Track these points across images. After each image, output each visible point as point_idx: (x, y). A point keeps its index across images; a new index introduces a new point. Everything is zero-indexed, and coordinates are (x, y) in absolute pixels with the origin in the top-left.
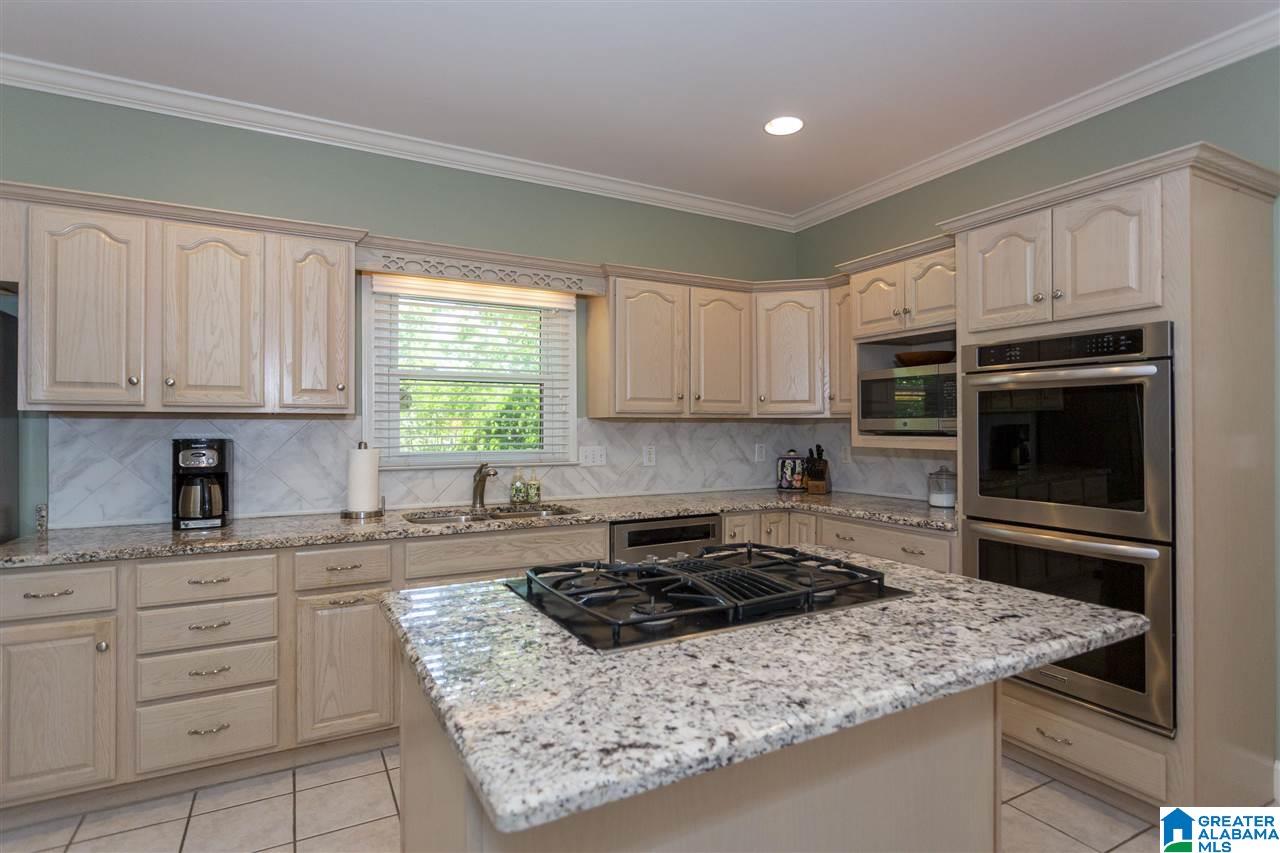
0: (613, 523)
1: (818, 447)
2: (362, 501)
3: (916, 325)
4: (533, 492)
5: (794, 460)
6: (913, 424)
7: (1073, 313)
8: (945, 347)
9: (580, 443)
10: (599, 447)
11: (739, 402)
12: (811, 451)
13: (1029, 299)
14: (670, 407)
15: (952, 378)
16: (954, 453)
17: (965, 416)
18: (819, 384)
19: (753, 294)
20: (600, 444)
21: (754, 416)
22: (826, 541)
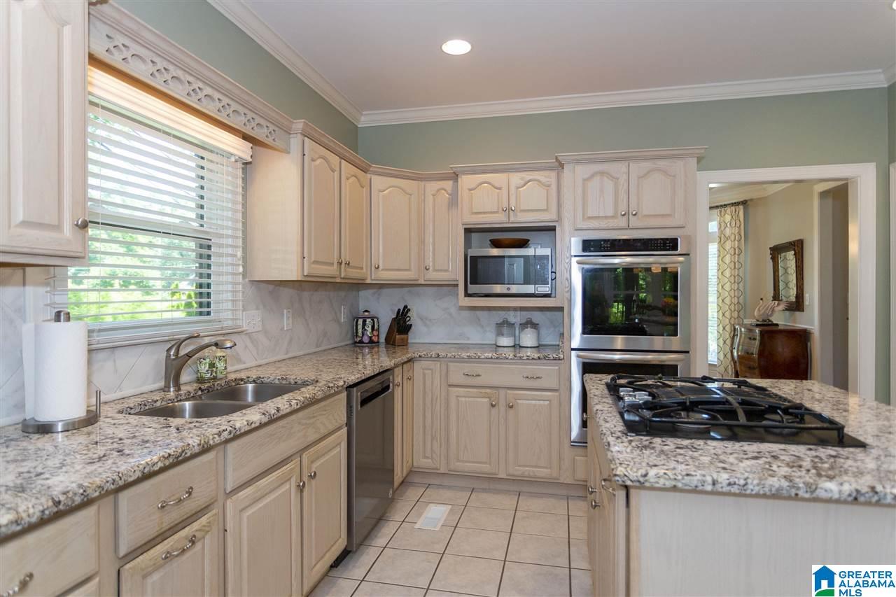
0: (349, 387)
1: (406, 305)
3: (518, 220)
4: (222, 365)
6: (514, 289)
7: (640, 225)
9: (244, 308)
10: (257, 311)
11: (361, 268)
12: (399, 312)
14: (332, 271)
19: (369, 176)
20: (257, 309)
21: (368, 281)
22: (453, 380)
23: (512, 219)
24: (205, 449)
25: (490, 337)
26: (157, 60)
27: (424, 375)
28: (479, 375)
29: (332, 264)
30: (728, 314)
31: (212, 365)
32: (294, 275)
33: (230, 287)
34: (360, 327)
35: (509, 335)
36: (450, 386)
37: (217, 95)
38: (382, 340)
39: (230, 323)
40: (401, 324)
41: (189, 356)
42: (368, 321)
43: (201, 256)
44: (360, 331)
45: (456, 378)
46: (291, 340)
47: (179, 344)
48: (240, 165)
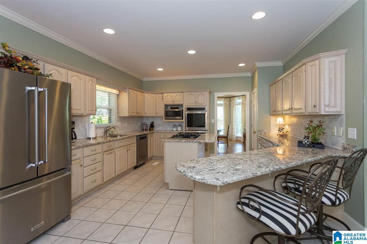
0: (137, 136)
4: (114, 132)
9: (118, 122)
11: (142, 113)
12: (152, 123)
13: (193, 103)
16: (183, 122)
17: (185, 117)
19: (144, 94)
20: (120, 122)
21: (144, 116)
22: (161, 137)
23: (174, 103)
24: (113, 141)
25: (171, 129)
26: (104, 83)
27: (156, 136)
28: (166, 136)
29: (135, 113)
30: (244, 124)
31: (112, 132)
32: (127, 116)
33: (115, 118)
34: (143, 126)
35: (176, 128)
36: (161, 138)
37: (113, 85)
38: (148, 129)
39: (115, 125)
40: (152, 126)
41: (108, 130)
42: (145, 125)
43: (109, 112)
44: (143, 127)
45: (162, 136)
46: (127, 128)
47: (107, 128)
48: (117, 95)
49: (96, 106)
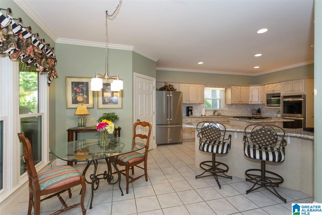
1: (259, 108)
2: (203, 114)
3: (275, 92)
4: (220, 114)
5: (255, 110)
6: (275, 105)
7: (294, 93)
8: (279, 95)
9: (225, 107)
10: (228, 108)
11: (247, 102)
12: (258, 109)
13: (290, 91)
14: (238, 103)
15: (280, 99)
16: (280, 109)
17: (282, 104)
18: (260, 99)
19: (250, 87)
33: (223, 105)
39: (223, 109)
46: (235, 112)
47: (214, 111)
49: (204, 98)
